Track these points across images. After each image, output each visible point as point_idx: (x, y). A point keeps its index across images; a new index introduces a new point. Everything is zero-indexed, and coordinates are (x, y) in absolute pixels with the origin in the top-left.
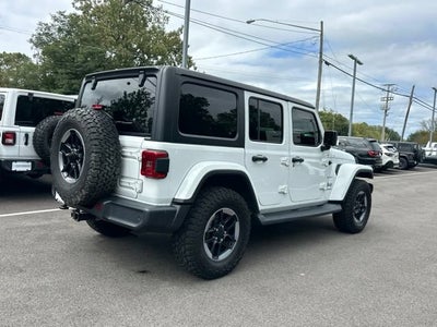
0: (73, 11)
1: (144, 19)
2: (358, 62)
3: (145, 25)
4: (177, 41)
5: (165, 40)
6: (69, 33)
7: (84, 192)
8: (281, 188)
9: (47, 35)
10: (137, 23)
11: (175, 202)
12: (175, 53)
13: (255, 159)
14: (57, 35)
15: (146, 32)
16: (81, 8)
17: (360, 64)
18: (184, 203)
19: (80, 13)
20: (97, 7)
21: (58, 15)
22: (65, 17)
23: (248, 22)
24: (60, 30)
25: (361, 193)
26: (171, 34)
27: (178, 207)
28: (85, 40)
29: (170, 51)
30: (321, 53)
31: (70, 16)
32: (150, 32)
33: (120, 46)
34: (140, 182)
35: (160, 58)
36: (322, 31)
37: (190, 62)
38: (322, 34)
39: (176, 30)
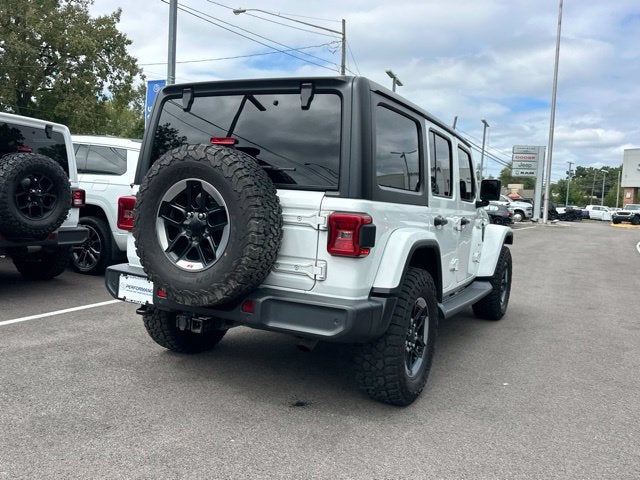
2: (396, 82)
3: (56, 3)
4: (111, 32)
5: (90, 31)
7: (233, 284)
8: (453, 262)
11: (374, 293)
12: (108, 52)
13: (436, 222)
15: (57, 16)
17: (400, 84)
18: (390, 295)
23: (237, 12)
26: (100, 22)
27: (384, 301)
29: (100, 48)
32: (63, 15)
33: (14, 36)
34: (321, 264)
35: (82, 58)
36: (344, 35)
37: (134, 67)
38: (344, 39)
39: (109, 15)
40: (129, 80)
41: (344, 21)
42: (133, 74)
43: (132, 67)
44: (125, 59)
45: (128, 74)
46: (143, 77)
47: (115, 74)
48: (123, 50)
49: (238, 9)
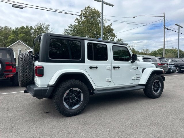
0: (75, 24)
1: (98, 23)
2: (180, 26)
3: (98, 25)
4: (110, 29)
5: (105, 29)
6: (74, 31)
8: (107, 79)
9: (67, 33)
10: (96, 25)
12: (109, 33)
13: (91, 68)
14: (70, 32)
16: (77, 22)
17: (182, 27)
19: (77, 24)
20: (82, 21)
21: (70, 26)
22: (72, 26)
23: (134, 18)
24: (71, 31)
25: (157, 80)
26: (107, 27)
27: (49, 88)
28: (79, 33)
29: (107, 33)
30: (164, 25)
31: (74, 25)
33: (90, 33)
36: (164, 17)
37: (115, 35)
38: (164, 18)
39: (109, 25)
40: (114, 39)
41: (164, 13)
42: (114, 37)
43: (114, 36)
44: (113, 34)
45: (113, 37)
46: (117, 38)
47: (111, 38)
48: (112, 32)
49: (134, 17)
